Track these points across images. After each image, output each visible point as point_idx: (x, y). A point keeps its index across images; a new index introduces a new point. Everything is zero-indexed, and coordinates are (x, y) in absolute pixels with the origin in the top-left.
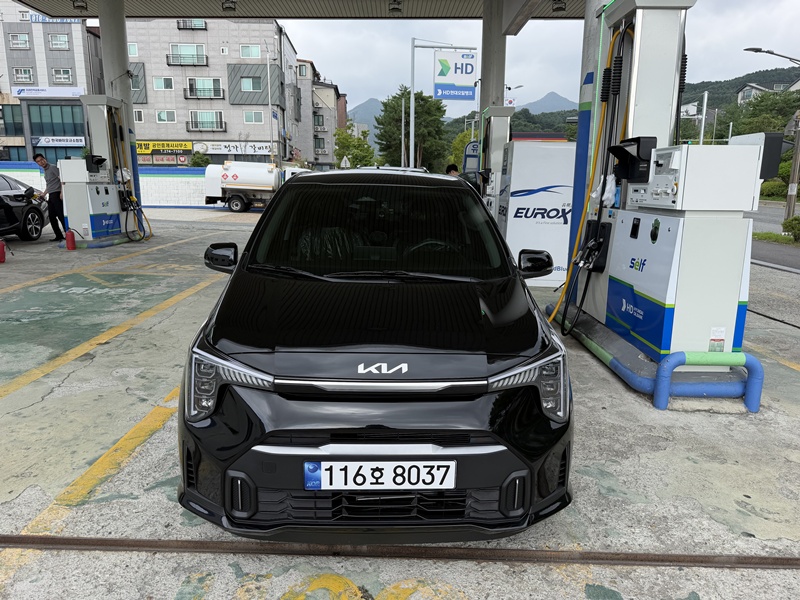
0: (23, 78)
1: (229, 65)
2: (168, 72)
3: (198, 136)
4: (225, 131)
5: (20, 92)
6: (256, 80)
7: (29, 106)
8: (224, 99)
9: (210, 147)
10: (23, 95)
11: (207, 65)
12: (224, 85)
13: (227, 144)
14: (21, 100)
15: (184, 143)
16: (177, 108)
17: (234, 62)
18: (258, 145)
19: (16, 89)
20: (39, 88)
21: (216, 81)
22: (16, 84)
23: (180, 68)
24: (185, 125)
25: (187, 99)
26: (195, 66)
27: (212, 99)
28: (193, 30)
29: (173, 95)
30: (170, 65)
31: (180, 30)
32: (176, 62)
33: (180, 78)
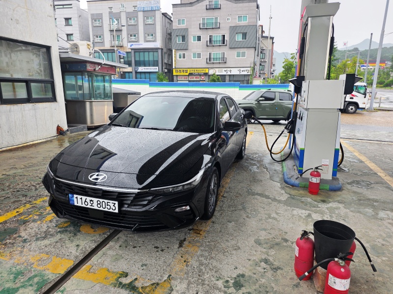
0: (133, 38)
1: (230, 27)
2: (200, 33)
3: (212, 66)
4: (226, 63)
5: (131, 46)
6: (244, 35)
7: (135, 52)
8: (226, 45)
9: (217, 71)
10: (133, 47)
11: (219, 28)
12: (227, 38)
13: (226, 69)
15: (204, 69)
16: (202, 51)
17: (233, 25)
18: (242, 69)
19: (129, 44)
20: (140, 43)
21: (223, 36)
22: (130, 42)
23: (206, 30)
24: (205, 60)
25: (208, 46)
26: (213, 29)
27: (220, 46)
28: (213, 10)
29: (201, 44)
30: (201, 29)
31: (207, 10)
32: (204, 27)
33: (205, 35)
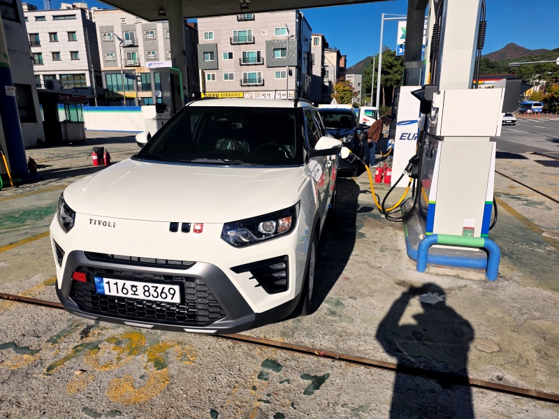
0: (152, 56)
1: (267, 41)
2: (231, 49)
3: (247, 88)
4: (263, 85)
5: (150, 65)
6: (283, 51)
7: (154, 73)
8: (263, 64)
9: (254, 95)
10: (151, 67)
11: (254, 43)
12: (263, 55)
13: (264, 93)
14: (151, 69)
15: (238, 93)
16: (235, 71)
17: (270, 39)
18: (282, 93)
19: (148, 63)
20: (160, 62)
21: (259, 53)
22: (148, 60)
23: (238, 46)
24: (239, 82)
25: (241, 65)
26: (246, 44)
27: (256, 65)
28: (246, 20)
29: (233, 63)
30: (232, 44)
31: (239, 21)
32: (235, 42)
33: (238, 52)
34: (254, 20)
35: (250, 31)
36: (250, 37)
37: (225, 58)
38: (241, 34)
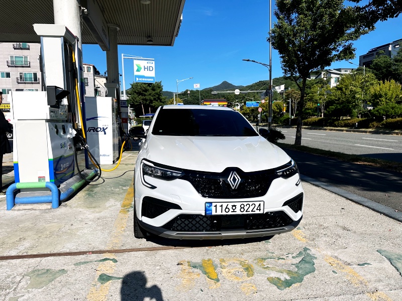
2: (8, 70)
8: (39, 83)
11: (30, 67)
16: (13, 87)
21: (35, 74)
23: (15, 68)
25: (18, 83)
26: (23, 67)
27: (32, 83)
28: (22, 49)
29: (11, 81)
30: (9, 66)
31: (15, 49)
32: (13, 65)
33: (15, 73)
34: (29, 49)
35: (26, 57)
36: (26, 61)
37: (3, 77)
38: (18, 59)
